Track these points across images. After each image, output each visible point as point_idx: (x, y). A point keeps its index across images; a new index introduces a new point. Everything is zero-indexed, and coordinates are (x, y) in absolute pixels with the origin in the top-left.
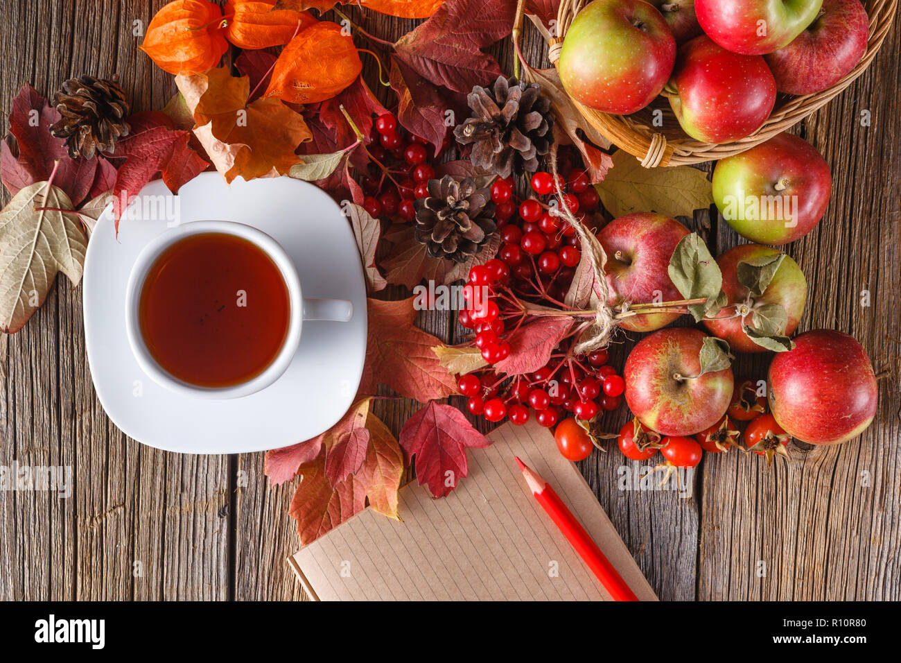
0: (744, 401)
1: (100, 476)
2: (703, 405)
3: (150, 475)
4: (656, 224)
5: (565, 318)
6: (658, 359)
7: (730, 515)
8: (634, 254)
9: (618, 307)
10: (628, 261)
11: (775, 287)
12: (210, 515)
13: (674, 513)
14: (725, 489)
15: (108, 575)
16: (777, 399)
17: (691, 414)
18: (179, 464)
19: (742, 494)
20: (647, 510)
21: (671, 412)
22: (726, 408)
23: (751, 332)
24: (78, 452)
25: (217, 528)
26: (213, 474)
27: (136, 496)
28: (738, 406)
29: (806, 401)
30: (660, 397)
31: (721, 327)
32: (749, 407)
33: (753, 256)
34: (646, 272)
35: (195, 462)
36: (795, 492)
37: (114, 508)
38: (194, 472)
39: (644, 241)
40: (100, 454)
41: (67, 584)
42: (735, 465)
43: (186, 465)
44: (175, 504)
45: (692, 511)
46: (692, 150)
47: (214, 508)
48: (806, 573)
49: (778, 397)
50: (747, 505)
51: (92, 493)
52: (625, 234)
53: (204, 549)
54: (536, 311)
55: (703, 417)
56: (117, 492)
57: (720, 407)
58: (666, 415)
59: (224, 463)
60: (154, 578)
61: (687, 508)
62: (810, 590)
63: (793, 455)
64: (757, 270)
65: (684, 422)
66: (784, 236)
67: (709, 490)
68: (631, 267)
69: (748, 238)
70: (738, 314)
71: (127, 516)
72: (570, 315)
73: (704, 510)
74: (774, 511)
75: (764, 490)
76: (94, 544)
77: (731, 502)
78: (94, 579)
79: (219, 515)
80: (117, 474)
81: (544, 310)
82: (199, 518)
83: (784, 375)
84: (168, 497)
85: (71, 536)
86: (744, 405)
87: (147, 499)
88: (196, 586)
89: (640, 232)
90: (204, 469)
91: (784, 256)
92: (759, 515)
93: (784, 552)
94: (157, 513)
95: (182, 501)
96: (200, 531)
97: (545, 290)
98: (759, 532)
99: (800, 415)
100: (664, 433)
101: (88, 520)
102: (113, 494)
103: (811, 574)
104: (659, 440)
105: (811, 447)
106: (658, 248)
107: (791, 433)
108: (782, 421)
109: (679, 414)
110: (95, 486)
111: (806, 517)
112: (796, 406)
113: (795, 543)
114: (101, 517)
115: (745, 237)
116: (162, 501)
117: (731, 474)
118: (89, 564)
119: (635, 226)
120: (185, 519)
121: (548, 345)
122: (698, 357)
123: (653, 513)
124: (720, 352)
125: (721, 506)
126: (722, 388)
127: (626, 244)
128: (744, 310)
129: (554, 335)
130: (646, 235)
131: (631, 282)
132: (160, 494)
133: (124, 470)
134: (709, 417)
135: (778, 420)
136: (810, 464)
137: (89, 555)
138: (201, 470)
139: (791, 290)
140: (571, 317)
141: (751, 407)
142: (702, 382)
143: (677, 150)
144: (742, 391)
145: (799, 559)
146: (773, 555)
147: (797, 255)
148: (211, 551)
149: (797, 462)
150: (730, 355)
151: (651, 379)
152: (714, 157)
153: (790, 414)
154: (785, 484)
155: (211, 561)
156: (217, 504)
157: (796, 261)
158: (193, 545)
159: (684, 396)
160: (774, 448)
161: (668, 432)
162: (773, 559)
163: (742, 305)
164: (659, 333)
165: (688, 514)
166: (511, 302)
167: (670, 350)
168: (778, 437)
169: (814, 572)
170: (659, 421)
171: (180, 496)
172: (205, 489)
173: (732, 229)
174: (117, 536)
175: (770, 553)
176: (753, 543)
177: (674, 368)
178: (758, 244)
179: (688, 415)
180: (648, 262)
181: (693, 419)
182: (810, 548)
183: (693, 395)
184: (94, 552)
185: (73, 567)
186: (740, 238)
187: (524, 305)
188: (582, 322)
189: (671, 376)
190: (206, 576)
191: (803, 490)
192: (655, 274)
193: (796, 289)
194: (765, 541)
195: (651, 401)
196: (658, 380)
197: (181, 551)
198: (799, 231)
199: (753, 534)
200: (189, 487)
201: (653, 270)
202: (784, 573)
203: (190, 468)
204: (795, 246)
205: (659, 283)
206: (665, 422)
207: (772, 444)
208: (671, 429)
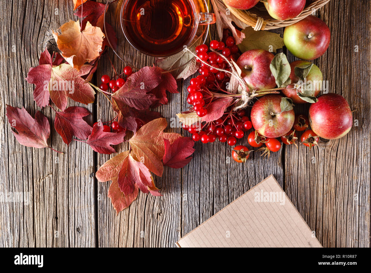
0: (300, 123)
1: (42, 162)
2: (283, 125)
3: (62, 161)
4: (259, 53)
5: (230, 98)
6: (264, 107)
7: (296, 169)
8: (252, 66)
9: (251, 92)
10: (250, 69)
11: (310, 77)
12: (86, 176)
13: (273, 169)
14: (294, 159)
15: (47, 202)
16: (312, 122)
17: (278, 128)
18: (73, 156)
19: (301, 160)
20: (262, 168)
21: (270, 128)
22: (292, 126)
23: (300, 95)
24: (34, 153)
25: (90, 182)
26: (87, 160)
27: (57, 170)
28: (297, 125)
29: (324, 122)
30: (265, 122)
31: (289, 93)
32: (302, 125)
33: (301, 65)
34: (258, 73)
35: (80, 155)
36: (322, 159)
37: (48, 175)
38: (80, 159)
39: (256, 60)
40: (42, 153)
41: (30, 206)
42: (298, 149)
43: (76, 157)
44: (72, 173)
45: (281, 168)
46: (274, 23)
47: (88, 174)
48: (328, 192)
49: (313, 121)
50: (303, 165)
51: (39, 169)
52: (248, 58)
53: (85, 190)
54: (218, 96)
55: (283, 129)
56: (49, 168)
57: (289, 126)
58: (268, 129)
59: (91, 156)
60: (65, 203)
61: (279, 167)
62: (330, 198)
63: (321, 144)
64: (302, 70)
65: (275, 132)
66: (313, 56)
67: (287, 160)
68: (252, 71)
69: (299, 58)
70: (295, 87)
71: (54, 178)
72: (231, 97)
73: (286, 168)
74: (314, 167)
75: (310, 159)
76: (41, 189)
77: (297, 164)
78: (41, 204)
79: (90, 176)
80: (49, 161)
81: (220, 95)
82: (82, 178)
83: (314, 112)
84: (70, 170)
85: (32, 187)
86: (300, 125)
87: (61, 171)
88: (82, 205)
89: (254, 57)
90: (84, 158)
91: (313, 64)
92: (308, 169)
93: (319, 184)
94: (66, 177)
95: (75, 171)
96: (83, 183)
97: (220, 87)
98: (308, 176)
99: (322, 128)
100: (267, 137)
101: (38, 180)
102: (48, 169)
103: (330, 192)
104: (265, 140)
105: (328, 141)
106: (261, 62)
107: (319, 135)
108: (315, 131)
109: (273, 129)
110: (41, 166)
111: (327, 169)
112: (320, 124)
113: (323, 180)
114: (43, 179)
115: (298, 58)
116: (67, 171)
117: (296, 153)
118: (39, 198)
119: (251, 55)
120: (76, 178)
121: (223, 109)
122: (280, 106)
123: (265, 169)
124: (289, 103)
125: (292, 166)
126: (290, 118)
127: (248, 62)
128: (297, 86)
129: (225, 105)
130: (256, 58)
131: (252, 77)
132: (67, 169)
133: (52, 159)
134: (285, 130)
135: (314, 130)
136: (327, 148)
137: (39, 194)
138: (82, 158)
139: (316, 78)
140: (232, 97)
141: (303, 125)
142: (282, 116)
143: (268, 23)
144: (299, 119)
145: (325, 186)
146: (314, 185)
147: (319, 64)
148: (88, 191)
149: (322, 147)
150: (293, 105)
151: (261, 115)
152: (283, 26)
153: (318, 127)
154: (318, 156)
155: (88, 195)
156: (89, 172)
157: (318, 67)
158: (80, 189)
159: (275, 121)
160: (312, 142)
161: (269, 136)
162: (314, 187)
163: (296, 84)
164: (264, 97)
165: (279, 169)
166: (207, 92)
167: (268, 103)
168: (314, 137)
169: (331, 191)
170: (266, 132)
171: (75, 169)
172: (84, 166)
173: (292, 55)
174: (50, 186)
175: (313, 184)
176: (306, 180)
177: (271, 110)
178: (302, 60)
179: (277, 129)
180: (258, 69)
181: (279, 131)
182: (329, 181)
183: (278, 121)
184: (41, 193)
185: (33, 199)
186: (296, 58)
187: (212, 93)
188: (236, 99)
189: (269, 114)
190: (85, 201)
191: (325, 158)
192: (261, 73)
193: (318, 77)
194: (311, 179)
195: (262, 124)
196: (265, 115)
197: (76, 191)
198: (318, 54)
199: (306, 177)
200: (78, 165)
201: (260, 71)
202: (319, 192)
203: (78, 158)
204: (318, 61)
205: (263, 76)
206: (268, 132)
207: (311, 140)
208: (270, 135)
